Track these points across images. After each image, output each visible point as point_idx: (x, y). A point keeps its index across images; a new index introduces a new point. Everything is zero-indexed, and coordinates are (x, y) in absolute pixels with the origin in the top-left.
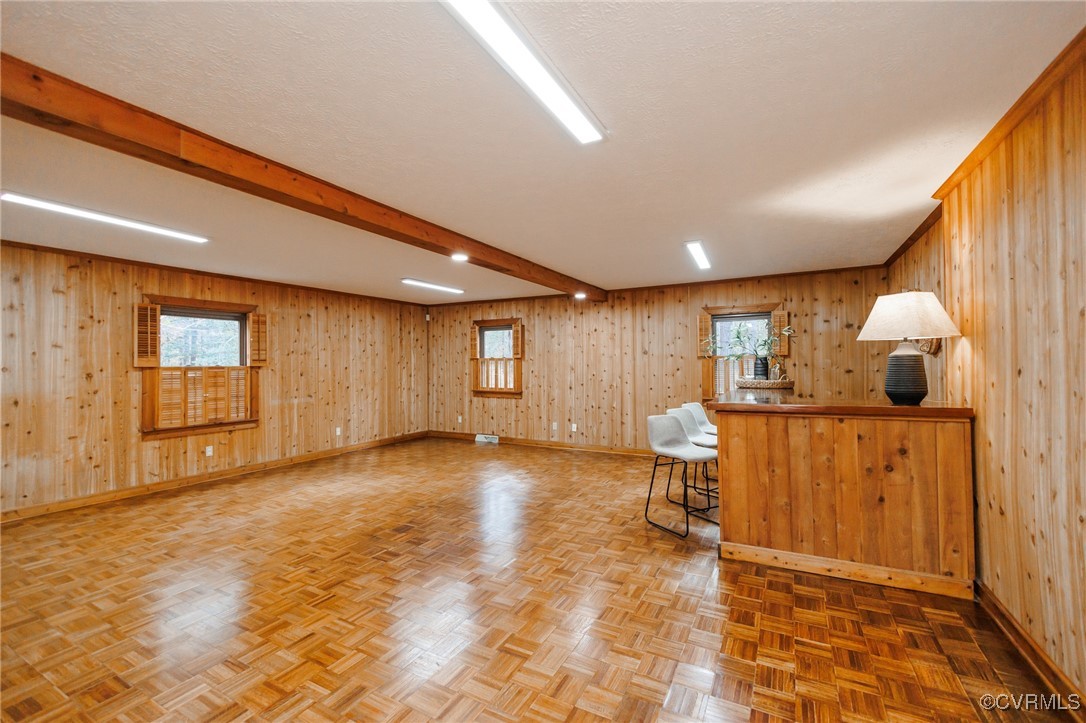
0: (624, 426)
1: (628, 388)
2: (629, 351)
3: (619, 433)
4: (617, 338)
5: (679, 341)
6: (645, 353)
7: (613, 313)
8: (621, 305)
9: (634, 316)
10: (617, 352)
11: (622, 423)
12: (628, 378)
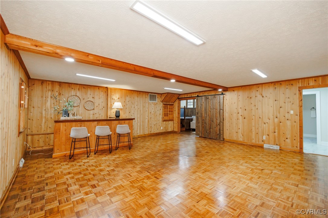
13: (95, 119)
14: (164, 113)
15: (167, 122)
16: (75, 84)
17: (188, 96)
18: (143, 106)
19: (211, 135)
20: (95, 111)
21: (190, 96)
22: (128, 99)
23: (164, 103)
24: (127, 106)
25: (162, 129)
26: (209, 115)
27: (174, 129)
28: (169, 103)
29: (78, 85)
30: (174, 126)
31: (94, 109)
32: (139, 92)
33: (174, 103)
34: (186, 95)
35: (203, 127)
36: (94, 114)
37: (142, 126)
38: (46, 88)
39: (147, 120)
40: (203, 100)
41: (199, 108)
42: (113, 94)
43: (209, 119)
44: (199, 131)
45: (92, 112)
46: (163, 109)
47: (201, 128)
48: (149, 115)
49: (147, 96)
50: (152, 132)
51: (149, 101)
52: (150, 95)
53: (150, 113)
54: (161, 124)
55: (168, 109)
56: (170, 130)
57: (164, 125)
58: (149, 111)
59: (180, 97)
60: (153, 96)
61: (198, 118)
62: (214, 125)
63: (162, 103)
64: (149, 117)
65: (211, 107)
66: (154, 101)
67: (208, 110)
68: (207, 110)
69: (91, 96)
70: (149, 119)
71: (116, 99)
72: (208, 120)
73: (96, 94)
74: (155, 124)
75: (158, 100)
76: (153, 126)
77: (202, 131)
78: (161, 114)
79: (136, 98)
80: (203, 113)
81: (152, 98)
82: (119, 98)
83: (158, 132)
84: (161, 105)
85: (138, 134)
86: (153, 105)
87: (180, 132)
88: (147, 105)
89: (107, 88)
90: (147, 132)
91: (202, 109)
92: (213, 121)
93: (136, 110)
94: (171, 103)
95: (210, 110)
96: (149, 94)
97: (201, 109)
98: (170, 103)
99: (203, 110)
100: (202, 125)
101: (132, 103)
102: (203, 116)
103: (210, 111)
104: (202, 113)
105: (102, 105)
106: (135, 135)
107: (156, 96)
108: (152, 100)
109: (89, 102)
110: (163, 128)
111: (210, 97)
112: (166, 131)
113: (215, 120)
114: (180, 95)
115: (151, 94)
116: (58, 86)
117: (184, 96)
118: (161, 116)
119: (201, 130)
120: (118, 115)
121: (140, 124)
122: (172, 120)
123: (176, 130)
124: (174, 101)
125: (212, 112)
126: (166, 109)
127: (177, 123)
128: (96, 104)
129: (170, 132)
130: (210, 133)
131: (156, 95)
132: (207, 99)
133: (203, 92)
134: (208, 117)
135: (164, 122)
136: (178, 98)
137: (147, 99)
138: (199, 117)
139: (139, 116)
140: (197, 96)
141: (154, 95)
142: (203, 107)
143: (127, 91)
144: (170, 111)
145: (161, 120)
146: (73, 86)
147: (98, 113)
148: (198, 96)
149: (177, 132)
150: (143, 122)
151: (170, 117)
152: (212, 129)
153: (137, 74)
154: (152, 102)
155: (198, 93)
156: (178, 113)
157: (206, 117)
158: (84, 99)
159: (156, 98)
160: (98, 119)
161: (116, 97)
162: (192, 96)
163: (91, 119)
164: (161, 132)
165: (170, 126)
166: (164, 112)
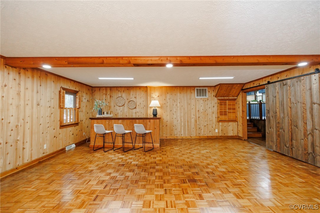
0: (25, 150)
1: (28, 126)
2: (30, 103)
3: (21, 156)
4: (22, 94)
5: (52, 100)
6: (38, 105)
7: (20, 77)
8: (25, 73)
9: (33, 83)
10: (22, 102)
11: (24, 148)
12: (28, 119)
13: (137, 117)
14: (220, 112)
15: (226, 123)
16: (120, 87)
17: (255, 85)
18: (187, 103)
19: (294, 152)
20: (137, 110)
21: (258, 85)
22: (168, 96)
23: (219, 98)
24: (168, 104)
25: (217, 132)
26: (288, 115)
27: (238, 133)
28: (228, 98)
29: (123, 88)
30: (239, 129)
31: (135, 108)
32: (182, 88)
33: (237, 97)
34: (251, 83)
35: (279, 136)
36: (136, 113)
37: (187, 126)
38: (102, 92)
39: (193, 120)
40: (277, 88)
41: (271, 102)
42: (152, 93)
43: (288, 123)
44: (272, 141)
45: (134, 111)
46: (217, 106)
47: (275, 136)
48: (196, 113)
49: (192, 91)
50: (201, 135)
51: (196, 97)
52: (197, 90)
53: (197, 111)
54: (214, 126)
55: (227, 106)
56: (231, 134)
57: (220, 127)
58: (196, 109)
59: (244, 88)
60: (201, 90)
61: (269, 120)
62: (300, 135)
63: (216, 99)
64: (196, 116)
65: (293, 100)
66: (203, 96)
67: (287, 105)
68: (285, 106)
69: (134, 96)
70: (196, 119)
71: (155, 97)
72: (286, 124)
73: (137, 94)
74: (205, 125)
75: (210, 95)
76: (202, 127)
77: (277, 141)
78: (216, 112)
79: (179, 94)
80: (278, 110)
81: (200, 93)
82: (158, 96)
83: (210, 135)
84: (215, 101)
85: (183, 136)
86: (202, 102)
87: (246, 139)
88: (193, 102)
89: (146, 87)
90: (194, 135)
91: (276, 103)
92: (296, 126)
93: (179, 108)
94: (232, 98)
95: (289, 104)
96: (196, 88)
97: (274, 105)
98: (230, 98)
99: (278, 105)
100: (276, 132)
101: (173, 100)
102: (278, 115)
103: (290, 108)
104: (276, 110)
105: (143, 104)
106: (178, 136)
107: (205, 90)
108: (200, 96)
109: (131, 101)
110: (219, 130)
111: (289, 81)
112: (224, 135)
113: (300, 124)
114: (244, 84)
115: (199, 88)
116: (110, 90)
117: (249, 85)
118: (215, 116)
119: (275, 140)
120: (155, 114)
121: (185, 124)
122: (235, 121)
123: (241, 135)
124: (236, 95)
125: (294, 110)
126: (223, 106)
127: (241, 125)
128: (138, 104)
129: (232, 136)
130: (292, 149)
131: (207, 88)
132: (284, 85)
133: (278, 75)
134: (286, 118)
135: (220, 123)
136: (242, 90)
137: (193, 95)
138: (271, 118)
139: (182, 115)
140: (267, 83)
141: (203, 90)
142: (277, 100)
143: (168, 88)
144: (229, 109)
145: (214, 120)
146: (120, 89)
147: (140, 111)
148: (269, 83)
149: (241, 138)
150: (188, 122)
151: (232, 116)
152: (296, 140)
153: (114, 67)
154: (200, 97)
155: (270, 77)
156: (243, 111)
157: (284, 118)
158: (128, 99)
159: (206, 92)
160: (140, 117)
161: (156, 95)
162: (260, 84)
163: (134, 117)
164: (215, 135)
165: (230, 128)
166: (219, 110)
